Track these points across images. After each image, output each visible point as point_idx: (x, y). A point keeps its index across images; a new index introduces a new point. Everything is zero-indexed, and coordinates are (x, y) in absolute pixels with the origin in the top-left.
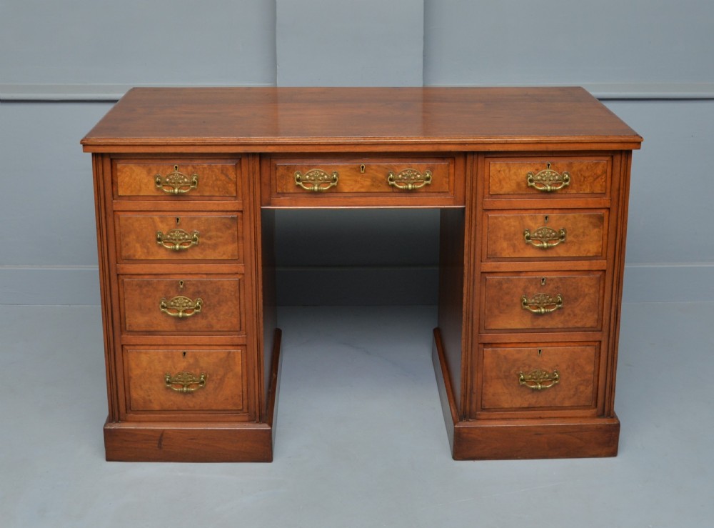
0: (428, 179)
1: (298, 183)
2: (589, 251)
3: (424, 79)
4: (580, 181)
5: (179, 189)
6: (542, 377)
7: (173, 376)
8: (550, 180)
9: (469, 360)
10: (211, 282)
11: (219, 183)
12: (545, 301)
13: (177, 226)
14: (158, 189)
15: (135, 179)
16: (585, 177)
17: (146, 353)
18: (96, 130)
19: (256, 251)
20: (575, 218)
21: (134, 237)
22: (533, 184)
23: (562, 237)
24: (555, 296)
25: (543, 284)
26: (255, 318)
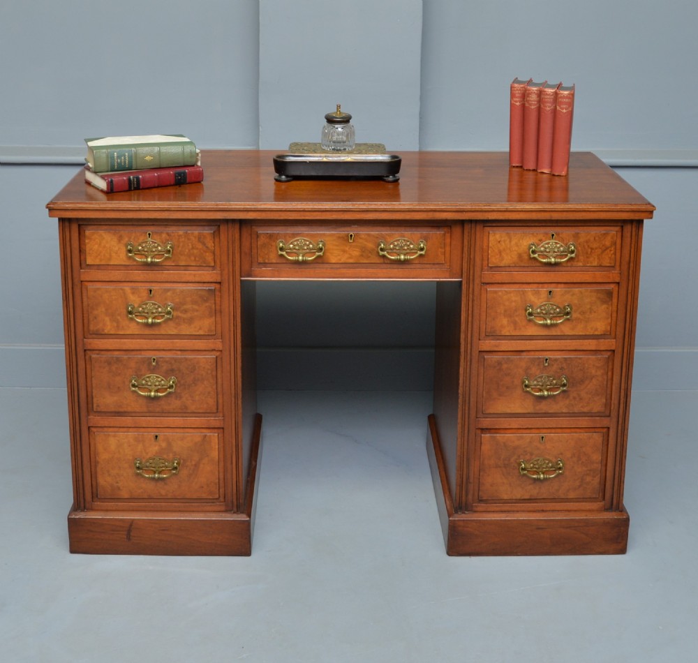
0: (422, 249)
1: (280, 253)
2: (596, 330)
3: (420, 143)
4: (587, 253)
5: (152, 258)
6: (545, 466)
7: (144, 461)
8: (555, 252)
9: (466, 447)
10: (186, 359)
11: (195, 251)
12: (548, 383)
13: (150, 298)
14: (130, 258)
15: (105, 247)
16: (592, 249)
17: (114, 436)
18: (64, 193)
19: (235, 325)
20: (581, 292)
21: (103, 310)
22: (536, 255)
23: (568, 314)
24: (559, 378)
25: (547, 364)
26: (233, 399)
